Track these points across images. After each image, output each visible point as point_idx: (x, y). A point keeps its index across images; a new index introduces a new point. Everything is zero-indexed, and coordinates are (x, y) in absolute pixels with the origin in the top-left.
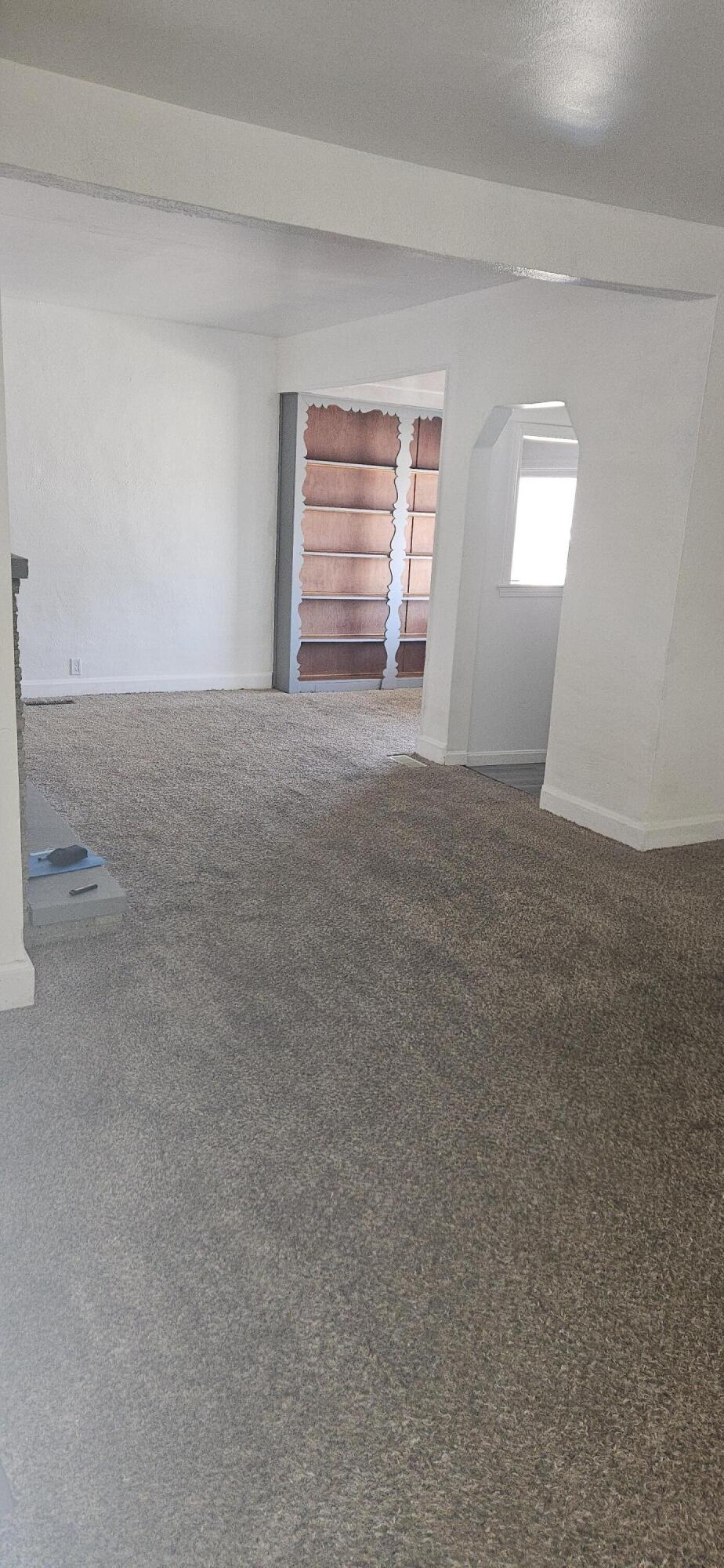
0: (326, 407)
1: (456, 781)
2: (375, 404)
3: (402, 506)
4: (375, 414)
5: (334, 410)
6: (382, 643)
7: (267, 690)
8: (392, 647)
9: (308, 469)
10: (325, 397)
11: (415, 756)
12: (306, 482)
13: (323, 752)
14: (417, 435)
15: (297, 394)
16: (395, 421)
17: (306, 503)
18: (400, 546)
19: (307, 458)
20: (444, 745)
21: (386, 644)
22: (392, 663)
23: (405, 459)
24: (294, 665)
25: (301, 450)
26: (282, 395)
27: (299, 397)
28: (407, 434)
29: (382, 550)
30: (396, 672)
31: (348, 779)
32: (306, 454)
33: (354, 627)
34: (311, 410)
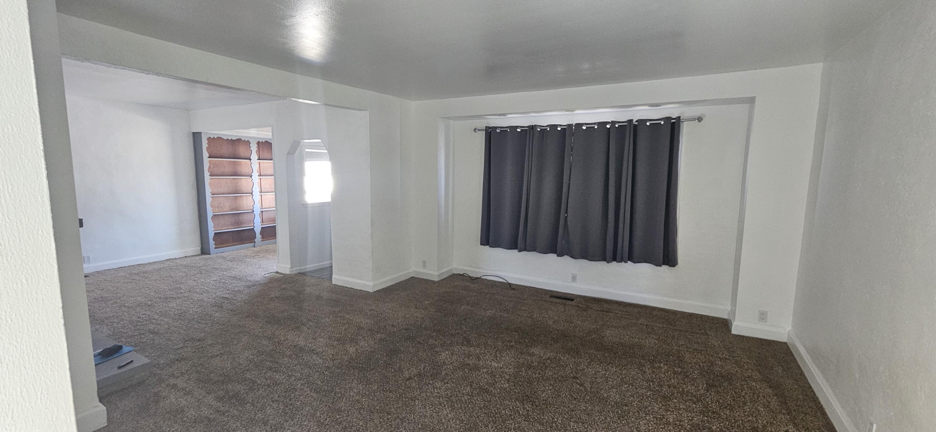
0: (216, 137)
1: (297, 280)
2: (238, 136)
3: (255, 175)
4: (239, 140)
5: (219, 138)
6: (253, 229)
7: (199, 255)
8: (258, 230)
9: (210, 162)
10: (214, 134)
11: (277, 272)
12: (210, 167)
13: (235, 278)
14: (258, 147)
15: (201, 133)
16: (247, 143)
17: (210, 175)
18: (256, 190)
19: (209, 158)
20: (289, 266)
21: (255, 229)
22: (258, 236)
23: (254, 156)
24: (212, 243)
25: (206, 154)
26: (193, 133)
27: (203, 134)
28: (254, 148)
29: (248, 192)
30: (261, 239)
31: (249, 287)
32: (208, 156)
33: (239, 224)
34: (209, 139)
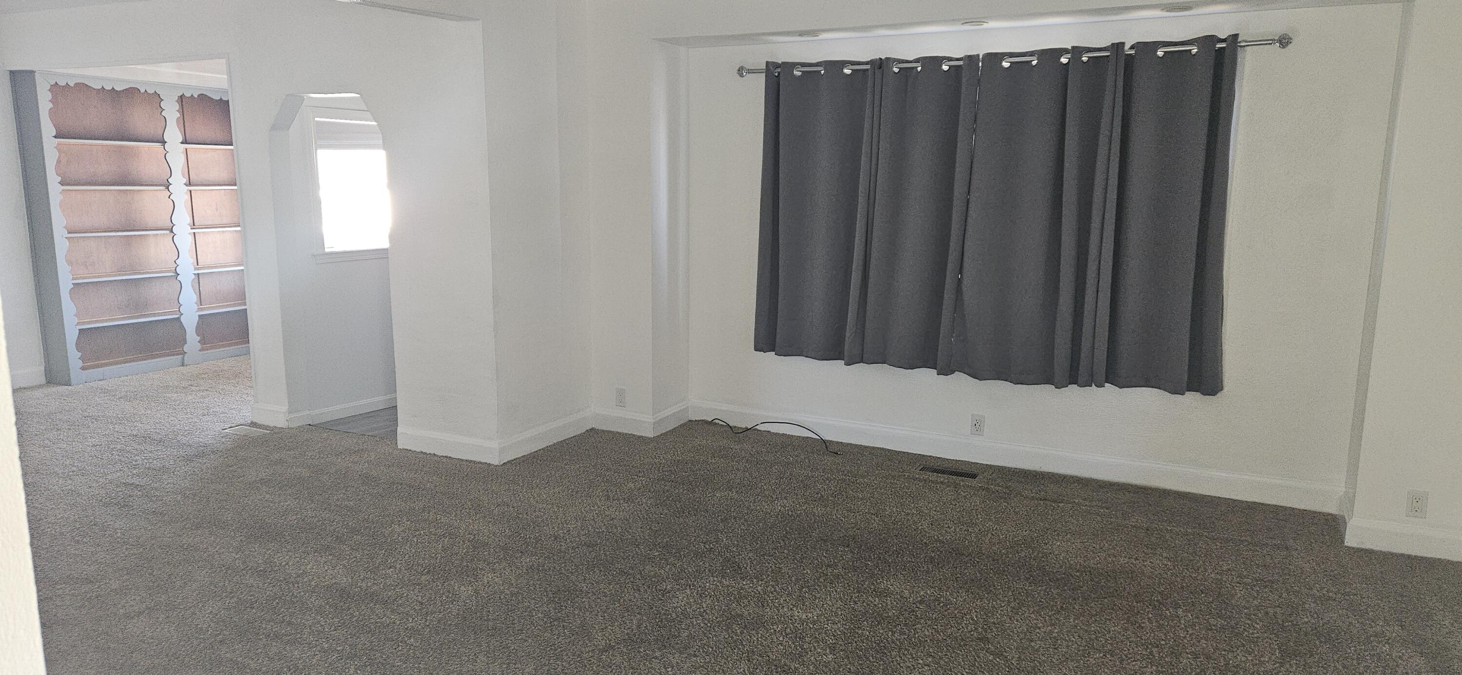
0: (72, 85)
1: (307, 440)
2: (129, 82)
3: (178, 182)
4: (131, 92)
5: (82, 87)
6: (178, 319)
7: (40, 386)
8: (190, 319)
9: (58, 148)
10: (74, 76)
11: (253, 424)
12: (59, 161)
13: (146, 438)
14: (182, 111)
15: (32, 72)
16: (155, 99)
17: (62, 183)
18: (182, 220)
19: (55, 137)
20: (285, 408)
21: (182, 319)
22: (192, 337)
23: (173, 135)
24: (74, 356)
25: (48, 129)
26: (12, 73)
27: (37, 76)
28: (171, 111)
29: (160, 224)
30: (199, 346)
31: (188, 459)
32: (54, 134)
33: (138, 306)
34: (55, 88)
